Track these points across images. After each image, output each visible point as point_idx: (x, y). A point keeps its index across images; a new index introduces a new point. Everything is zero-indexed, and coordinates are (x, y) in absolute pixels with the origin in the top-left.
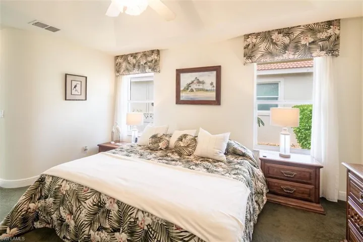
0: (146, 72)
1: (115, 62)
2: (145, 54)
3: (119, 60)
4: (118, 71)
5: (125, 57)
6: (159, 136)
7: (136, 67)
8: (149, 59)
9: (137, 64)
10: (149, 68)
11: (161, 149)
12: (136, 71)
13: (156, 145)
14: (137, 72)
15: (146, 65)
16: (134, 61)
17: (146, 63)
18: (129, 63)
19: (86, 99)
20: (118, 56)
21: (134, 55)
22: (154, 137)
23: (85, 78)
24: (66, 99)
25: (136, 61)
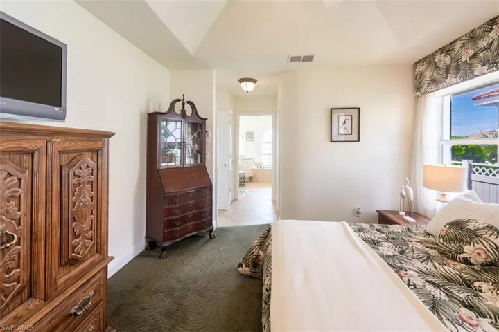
0: (476, 76)
1: (414, 73)
2: (472, 37)
3: (421, 68)
4: (418, 89)
5: (429, 60)
6: (471, 226)
7: (452, 71)
8: (483, 43)
9: (454, 65)
10: (483, 65)
11: (466, 261)
12: (451, 78)
13: (453, 246)
14: (454, 81)
15: (474, 61)
16: (448, 60)
17: (474, 56)
18: (438, 68)
19: (359, 140)
20: (418, 62)
21: (446, 50)
22: (458, 225)
23: (357, 110)
24: (331, 141)
25: (452, 59)
